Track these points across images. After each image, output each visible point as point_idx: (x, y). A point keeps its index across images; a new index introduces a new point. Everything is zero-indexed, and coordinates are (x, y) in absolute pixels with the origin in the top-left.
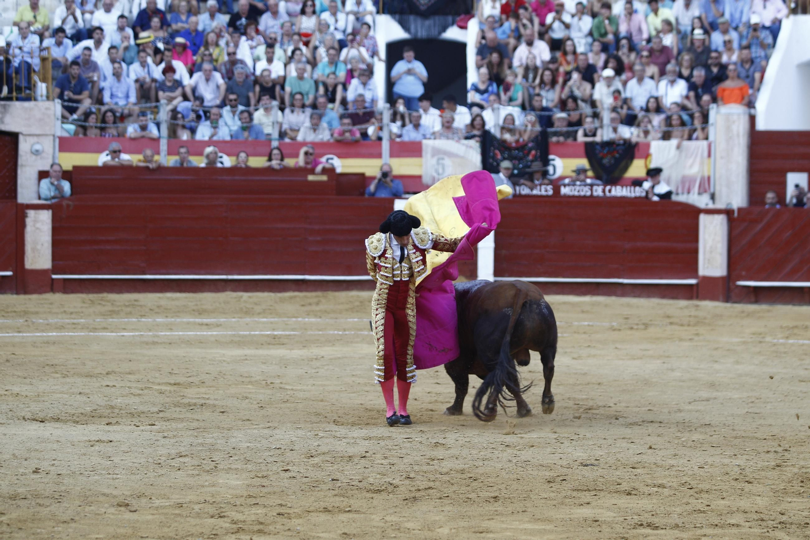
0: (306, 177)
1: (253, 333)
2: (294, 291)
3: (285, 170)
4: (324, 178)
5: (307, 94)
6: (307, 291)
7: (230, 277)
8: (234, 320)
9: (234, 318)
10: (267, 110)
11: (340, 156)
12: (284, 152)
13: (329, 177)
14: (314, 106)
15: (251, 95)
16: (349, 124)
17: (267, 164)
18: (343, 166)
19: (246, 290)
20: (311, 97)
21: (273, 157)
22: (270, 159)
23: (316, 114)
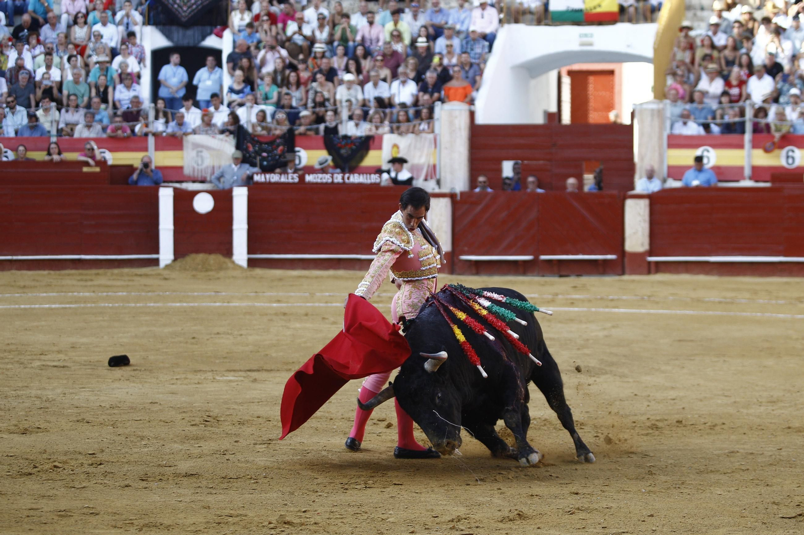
0: (81, 168)
1: (33, 306)
2: (72, 269)
3: (63, 163)
4: (98, 169)
5: (83, 96)
6: (83, 268)
7: (15, 258)
8: (17, 295)
9: (18, 293)
10: (46, 110)
11: (111, 150)
12: (61, 147)
13: (101, 169)
14: (88, 106)
15: (32, 96)
16: (120, 122)
17: (47, 158)
18: (114, 159)
19: (29, 269)
20: (86, 99)
21: (52, 151)
22: (49, 154)
23: (90, 113)
